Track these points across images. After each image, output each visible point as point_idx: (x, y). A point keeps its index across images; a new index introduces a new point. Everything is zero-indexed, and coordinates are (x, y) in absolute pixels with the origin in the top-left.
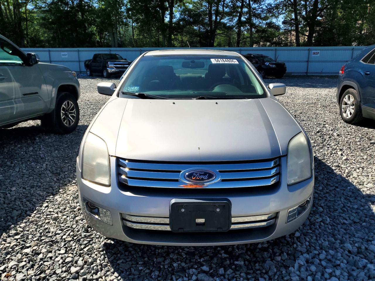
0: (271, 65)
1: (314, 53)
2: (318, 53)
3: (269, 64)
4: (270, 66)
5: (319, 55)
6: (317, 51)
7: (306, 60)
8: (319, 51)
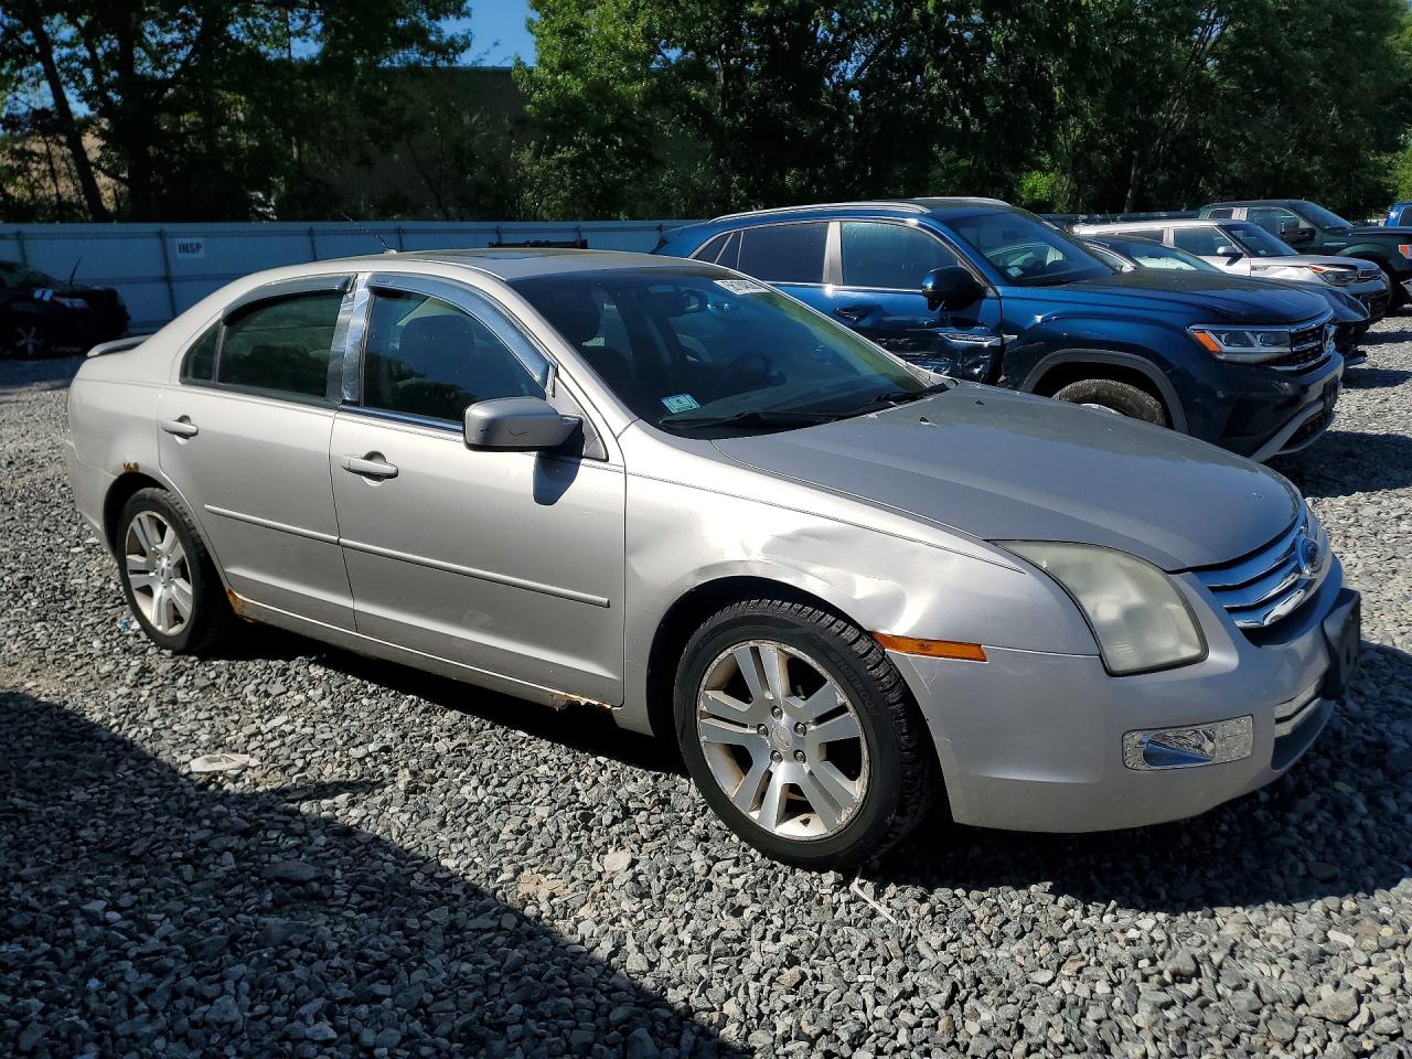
0: (67, 302)
1: (184, 248)
2: (199, 246)
3: (55, 294)
4: (63, 306)
5: (201, 254)
6: (195, 241)
7: (161, 272)
8: (200, 240)
